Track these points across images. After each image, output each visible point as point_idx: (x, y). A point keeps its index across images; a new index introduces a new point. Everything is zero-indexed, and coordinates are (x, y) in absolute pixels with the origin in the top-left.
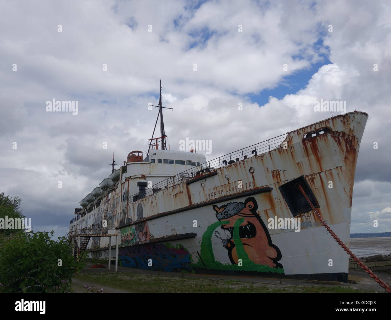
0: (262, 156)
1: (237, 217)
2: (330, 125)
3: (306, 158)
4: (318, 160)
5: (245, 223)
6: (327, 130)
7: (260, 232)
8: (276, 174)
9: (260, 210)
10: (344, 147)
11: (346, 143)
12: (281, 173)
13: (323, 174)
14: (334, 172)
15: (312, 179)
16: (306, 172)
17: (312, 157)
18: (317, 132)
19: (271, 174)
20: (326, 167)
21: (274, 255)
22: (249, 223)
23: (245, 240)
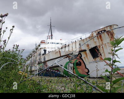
0: (83, 40)
1: (75, 59)
2: (106, 29)
3: (98, 40)
4: (102, 40)
5: (78, 61)
6: (105, 31)
7: (83, 64)
8: (88, 45)
9: (83, 57)
10: (110, 36)
11: (111, 35)
12: (90, 45)
13: (103, 45)
14: (107, 44)
15: (100, 47)
16: (98, 45)
17: (100, 40)
18: (101, 31)
19: (86, 45)
20: (104, 43)
21: (87, 71)
22: (79, 61)
23: (78, 67)
